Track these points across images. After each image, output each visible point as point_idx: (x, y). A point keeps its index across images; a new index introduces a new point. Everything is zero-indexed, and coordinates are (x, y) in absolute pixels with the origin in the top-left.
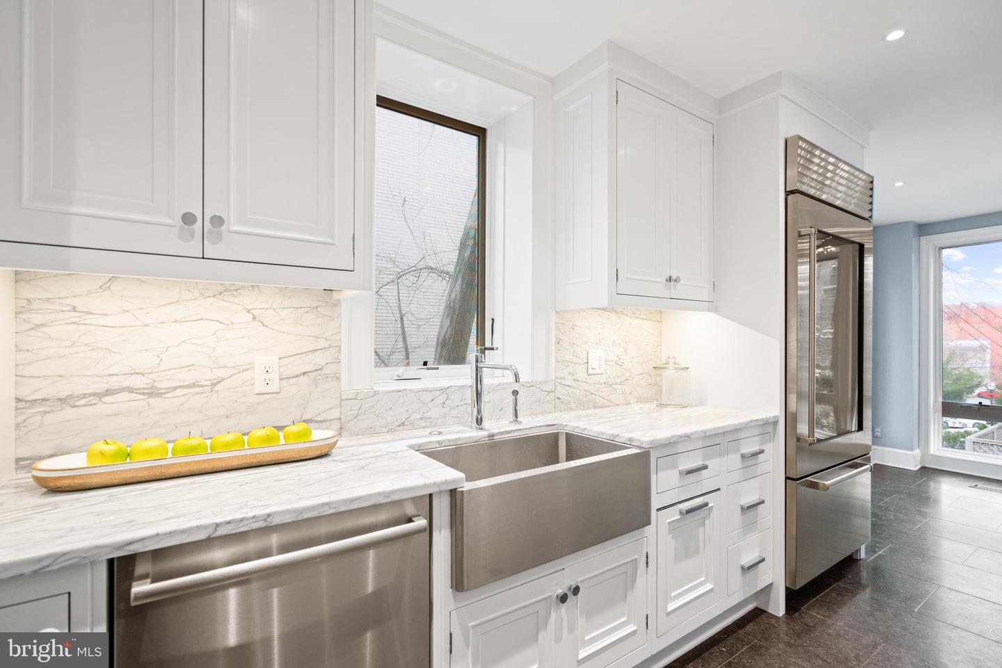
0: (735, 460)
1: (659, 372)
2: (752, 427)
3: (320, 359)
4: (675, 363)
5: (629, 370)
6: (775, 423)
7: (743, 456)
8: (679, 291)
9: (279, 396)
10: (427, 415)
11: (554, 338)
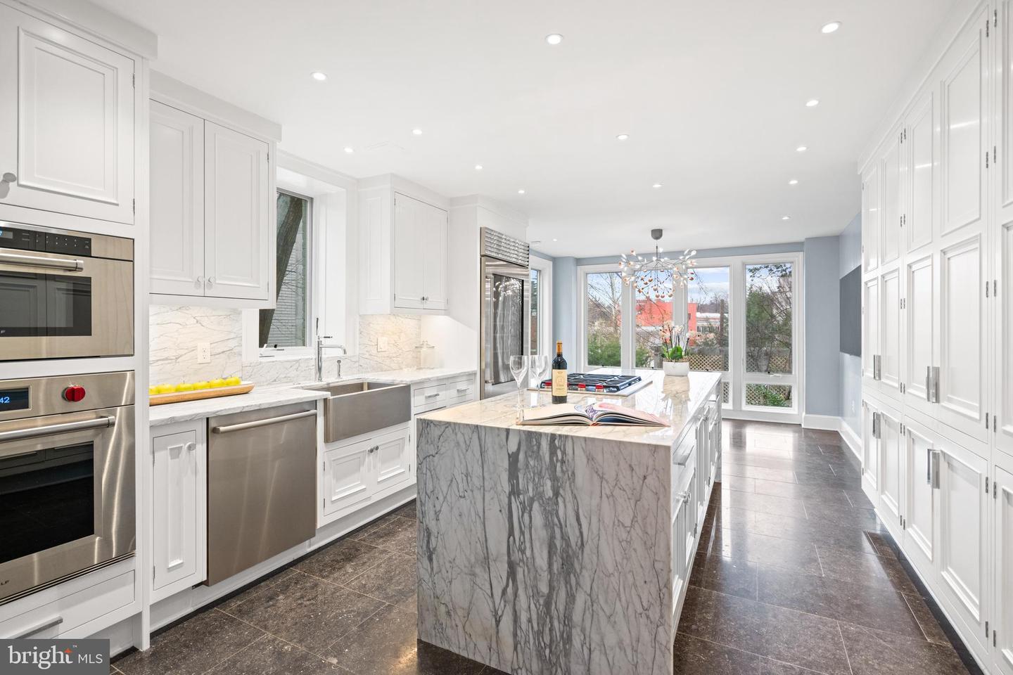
0: (453, 393)
1: (419, 350)
2: (463, 375)
3: (232, 344)
4: (427, 344)
5: (401, 349)
6: (475, 374)
7: (458, 391)
8: (427, 305)
9: (210, 365)
10: (288, 375)
11: (358, 330)
